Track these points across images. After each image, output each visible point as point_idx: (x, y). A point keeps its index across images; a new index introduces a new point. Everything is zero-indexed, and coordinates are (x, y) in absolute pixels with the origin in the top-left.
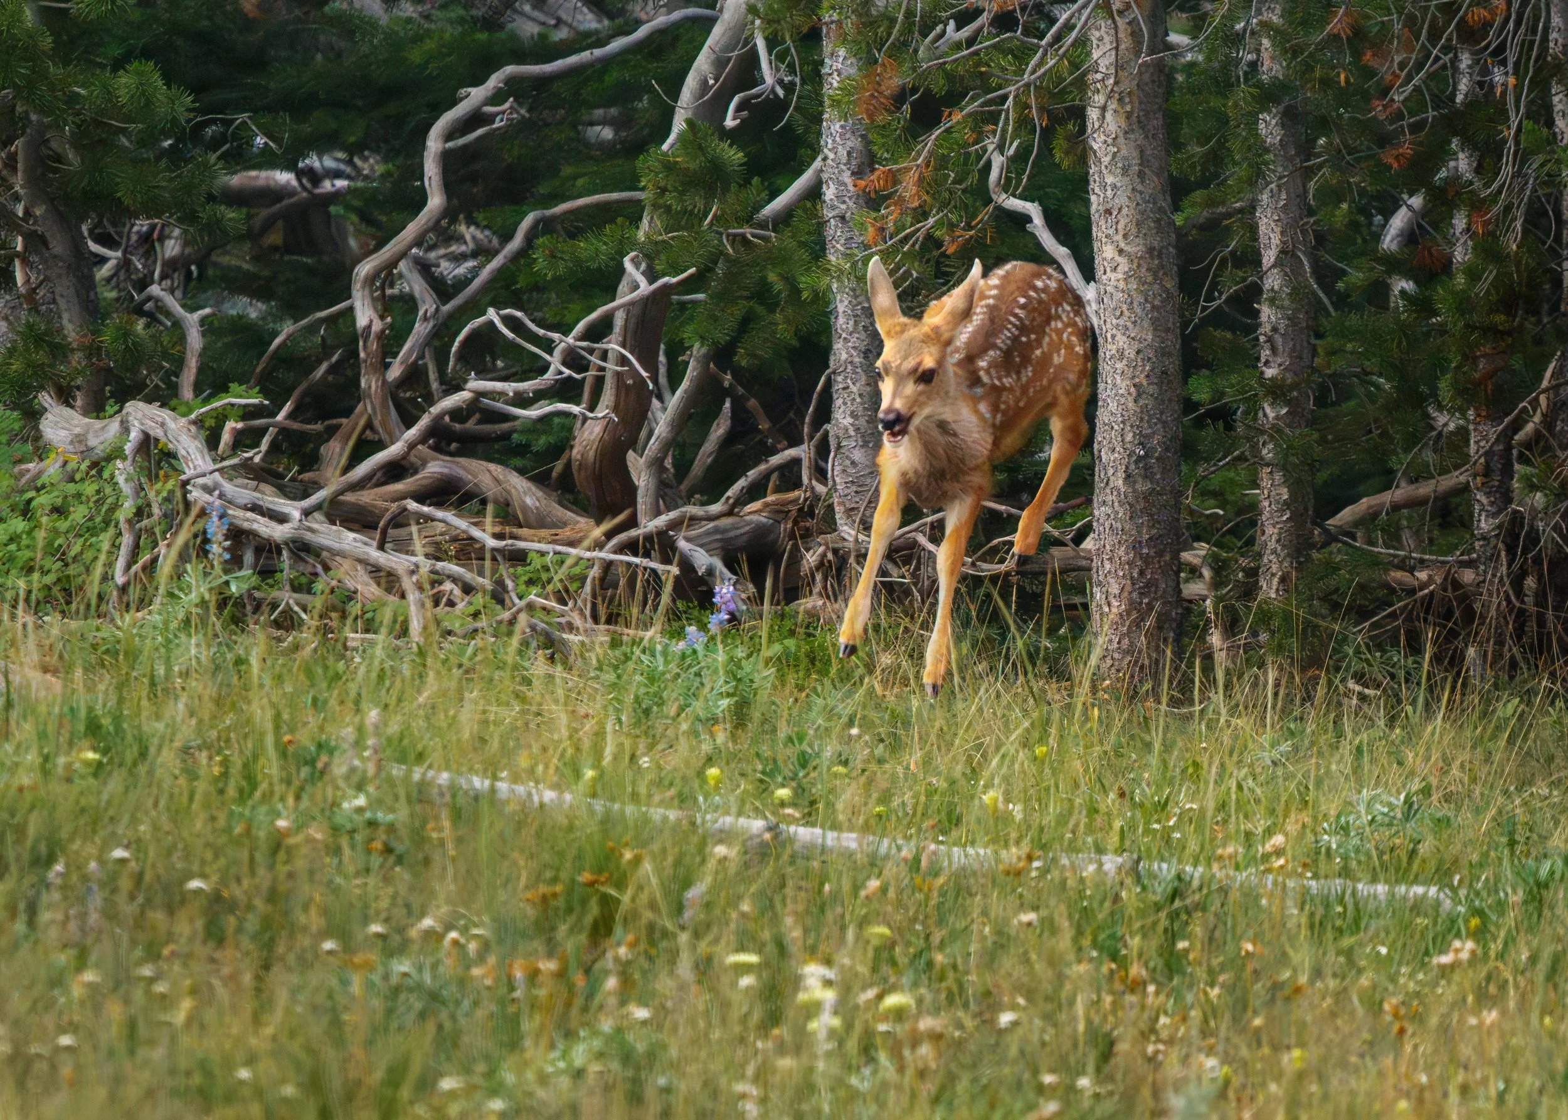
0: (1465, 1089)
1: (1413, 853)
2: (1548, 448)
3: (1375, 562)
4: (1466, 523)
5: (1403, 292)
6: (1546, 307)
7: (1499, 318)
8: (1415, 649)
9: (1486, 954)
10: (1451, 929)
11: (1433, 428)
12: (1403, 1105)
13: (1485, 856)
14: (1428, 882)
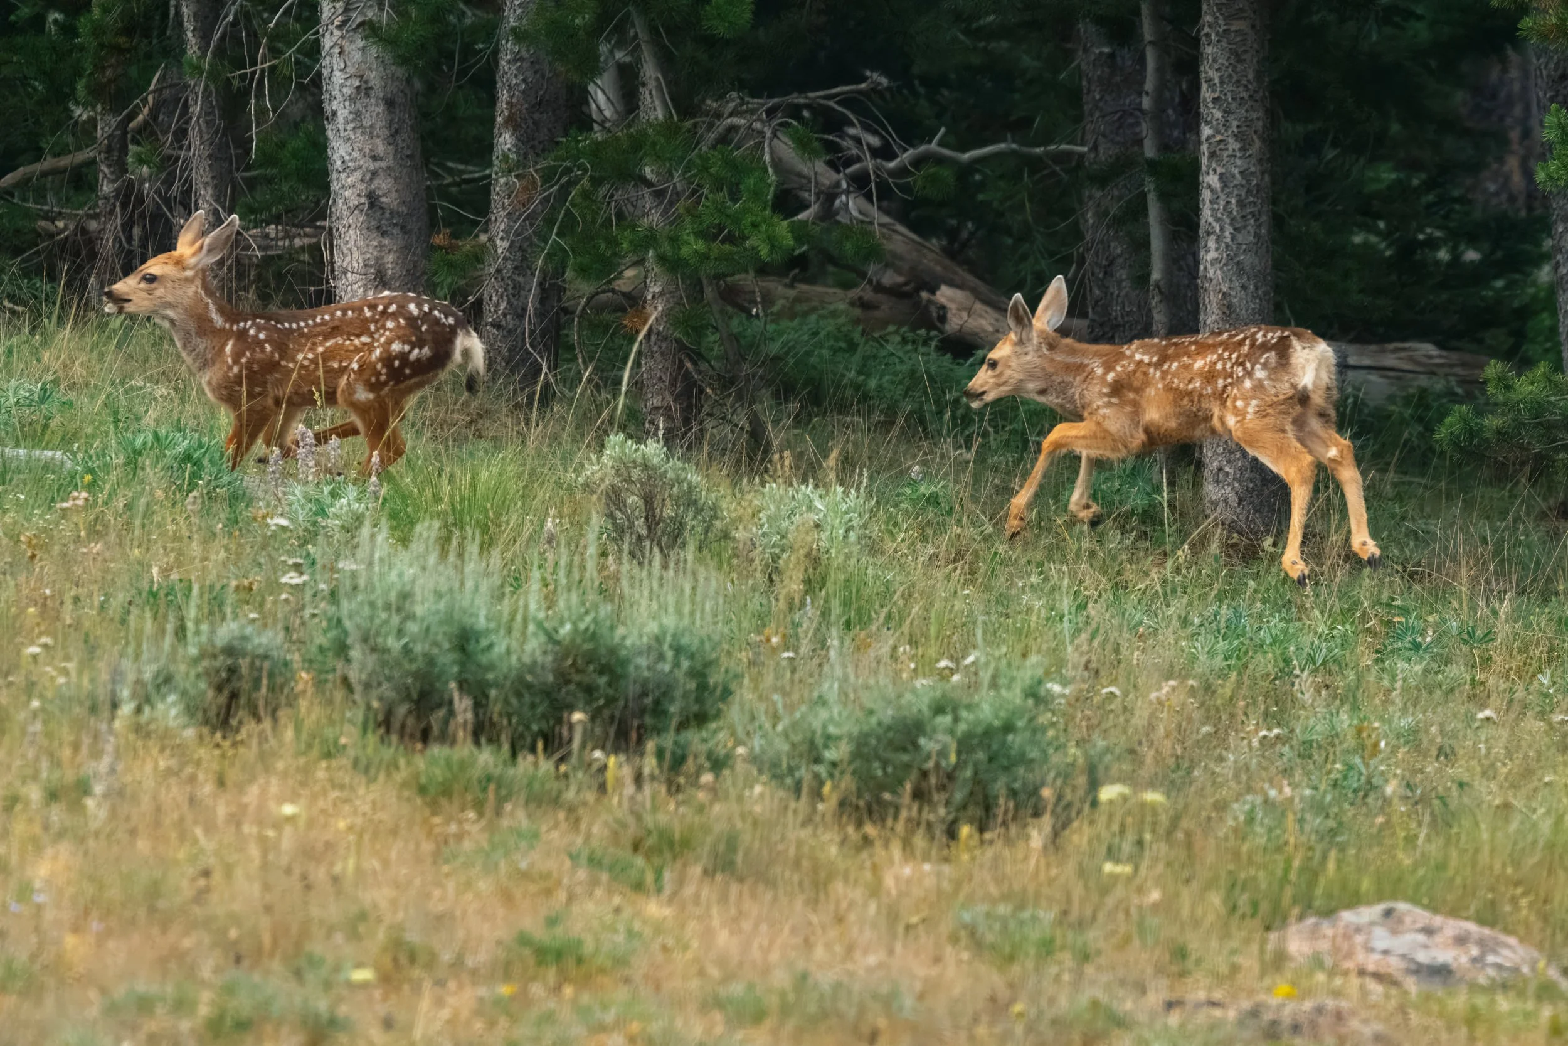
0: (76, 599)
1: (46, 426)
2: (153, 133)
3: (27, 214)
4: (93, 187)
5: (56, 21)
6: (155, 33)
7: (122, 40)
8: (53, 278)
9: (96, 502)
10: (71, 482)
11: (71, 118)
12: (32, 610)
13: (97, 430)
14: (56, 449)
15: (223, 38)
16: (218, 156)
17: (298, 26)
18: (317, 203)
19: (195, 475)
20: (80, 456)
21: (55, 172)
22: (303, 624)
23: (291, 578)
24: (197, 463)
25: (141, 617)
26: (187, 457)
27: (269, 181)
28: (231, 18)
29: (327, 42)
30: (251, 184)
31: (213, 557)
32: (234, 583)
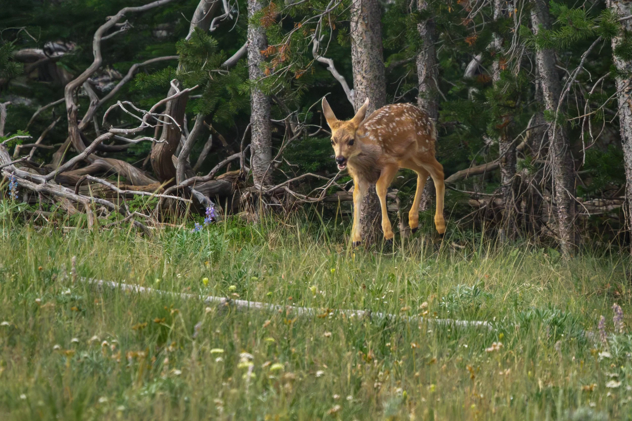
0: (498, 399)
1: (477, 309)
2: (530, 152)
3: (463, 196)
4: (498, 181)
5: (473, 93)
6: (528, 98)
7: (510, 102)
8: (478, 230)
9: (506, 347)
10: (492, 338)
11: (485, 144)
12: (474, 406)
13: (505, 309)
14: (483, 320)
15: (565, 100)
16: (565, 163)
17: (605, 93)
18: (620, 186)
19: (559, 332)
20: (497, 324)
21: (476, 173)
22: (619, 408)
23: (613, 384)
24: (561, 325)
25: (532, 408)
26: (555, 322)
27: (594, 175)
28: (568, 89)
29: (621, 101)
30: (584, 177)
31: (570, 374)
32: (582, 388)
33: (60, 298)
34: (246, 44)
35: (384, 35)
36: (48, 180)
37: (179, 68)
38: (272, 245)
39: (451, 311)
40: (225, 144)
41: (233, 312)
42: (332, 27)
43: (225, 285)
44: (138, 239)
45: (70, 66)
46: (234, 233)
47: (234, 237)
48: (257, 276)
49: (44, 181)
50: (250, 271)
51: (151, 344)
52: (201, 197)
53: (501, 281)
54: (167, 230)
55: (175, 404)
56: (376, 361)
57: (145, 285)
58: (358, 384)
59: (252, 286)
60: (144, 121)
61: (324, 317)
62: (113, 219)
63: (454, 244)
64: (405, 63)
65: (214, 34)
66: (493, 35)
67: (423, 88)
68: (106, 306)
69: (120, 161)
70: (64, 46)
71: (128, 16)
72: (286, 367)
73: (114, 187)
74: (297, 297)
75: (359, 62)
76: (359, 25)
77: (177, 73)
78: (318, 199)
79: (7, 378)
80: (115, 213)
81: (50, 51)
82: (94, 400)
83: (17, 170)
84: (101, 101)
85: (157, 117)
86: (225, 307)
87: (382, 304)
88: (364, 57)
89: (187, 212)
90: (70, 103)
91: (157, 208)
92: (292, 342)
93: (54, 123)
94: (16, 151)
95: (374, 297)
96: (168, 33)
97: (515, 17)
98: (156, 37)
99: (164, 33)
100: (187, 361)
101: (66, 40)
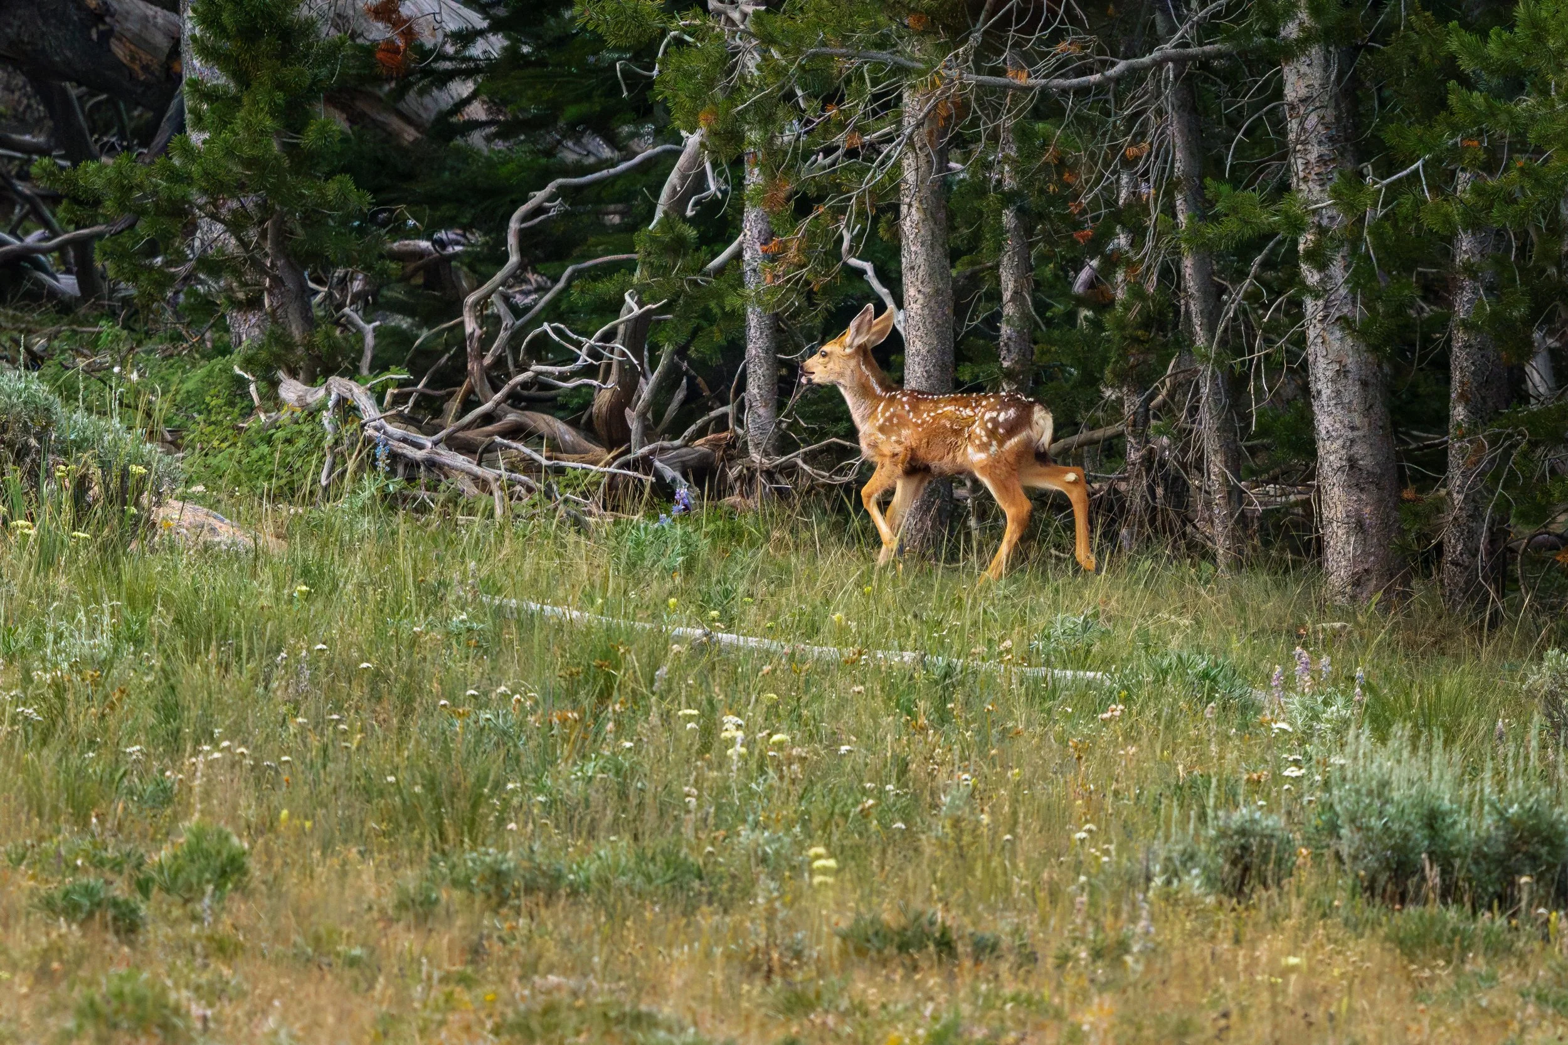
0: (1116, 793)
1: (1088, 652)
2: (1170, 410)
4: (1122, 454)
5: (1086, 317)
6: (1169, 327)
7: (1142, 332)
9: (1131, 712)
10: (1109, 697)
11: (1102, 398)
12: (1079, 802)
13: (1131, 654)
14: (1097, 669)
15: (1226, 330)
16: (1225, 428)
17: (1286, 320)
18: (1307, 465)
19: (1212, 690)
20: (1117, 675)
21: (1092, 442)
22: (1302, 808)
23: (1292, 772)
24: (1214, 680)
25: (1170, 806)
26: (1205, 675)
27: (1266, 448)
28: (1231, 314)
29: (1311, 334)
30: (1252, 450)
31: (1229, 756)
32: (1245, 777)
33: (451, 628)
34: (741, 238)
35: (953, 228)
36: (435, 444)
37: (638, 273)
38: (776, 549)
39: (1048, 655)
40: (706, 393)
41: (715, 652)
42: (871, 212)
43: (702, 609)
44: (571, 538)
45: (472, 268)
46: (717, 530)
47: (715, 535)
48: (751, 596)
49: (429, 445)
50: (741, 589)
51: (587, 702)
52: (669, 473)
53: (1125, 608)
54: (617, 522)
55: (623, 795)
56: (931, 732)
57: (579, 609)
58: (903, 768)
59: (744, 613)
60: (583, 354)
61: (853, 662)
62: (534, 506)
63: (1053, 551)
64: (982, 271)
65: (692, 221)
66: (1118, 228)
67: (1009, 310)
68: (521, 640)
69: (545, 416)
70: (464, 236)
71: (562, 191)
72: (793, 738)
73: (536, 456)
74: (812, 631)
75: (912, 268)
76: (913, 210)
77: (635, 280)
78: (846, 479)
79: (367, 750)
80: (536, 496)
81: (442, 244)
82: (498, 786)
83: (390, 428)
84: (518, 323)
85: (604, 348)
86: (702, 644)
87: (942, 643)
88: (921, 260)
89: (646, 496)
90: (471, 326)
91: (601, 489)
92: (804, 699)
93: (447, 356)
94: (388, 398)
95: (930, 633)
96: (622, 219)
97: (1151, 201)
98: (604, 225)
99: (616, 219)
100: (642, 727)
101: (466, 228)
